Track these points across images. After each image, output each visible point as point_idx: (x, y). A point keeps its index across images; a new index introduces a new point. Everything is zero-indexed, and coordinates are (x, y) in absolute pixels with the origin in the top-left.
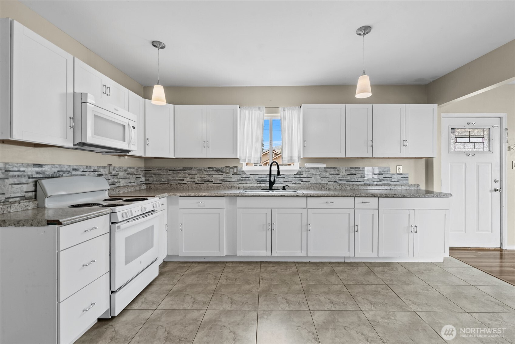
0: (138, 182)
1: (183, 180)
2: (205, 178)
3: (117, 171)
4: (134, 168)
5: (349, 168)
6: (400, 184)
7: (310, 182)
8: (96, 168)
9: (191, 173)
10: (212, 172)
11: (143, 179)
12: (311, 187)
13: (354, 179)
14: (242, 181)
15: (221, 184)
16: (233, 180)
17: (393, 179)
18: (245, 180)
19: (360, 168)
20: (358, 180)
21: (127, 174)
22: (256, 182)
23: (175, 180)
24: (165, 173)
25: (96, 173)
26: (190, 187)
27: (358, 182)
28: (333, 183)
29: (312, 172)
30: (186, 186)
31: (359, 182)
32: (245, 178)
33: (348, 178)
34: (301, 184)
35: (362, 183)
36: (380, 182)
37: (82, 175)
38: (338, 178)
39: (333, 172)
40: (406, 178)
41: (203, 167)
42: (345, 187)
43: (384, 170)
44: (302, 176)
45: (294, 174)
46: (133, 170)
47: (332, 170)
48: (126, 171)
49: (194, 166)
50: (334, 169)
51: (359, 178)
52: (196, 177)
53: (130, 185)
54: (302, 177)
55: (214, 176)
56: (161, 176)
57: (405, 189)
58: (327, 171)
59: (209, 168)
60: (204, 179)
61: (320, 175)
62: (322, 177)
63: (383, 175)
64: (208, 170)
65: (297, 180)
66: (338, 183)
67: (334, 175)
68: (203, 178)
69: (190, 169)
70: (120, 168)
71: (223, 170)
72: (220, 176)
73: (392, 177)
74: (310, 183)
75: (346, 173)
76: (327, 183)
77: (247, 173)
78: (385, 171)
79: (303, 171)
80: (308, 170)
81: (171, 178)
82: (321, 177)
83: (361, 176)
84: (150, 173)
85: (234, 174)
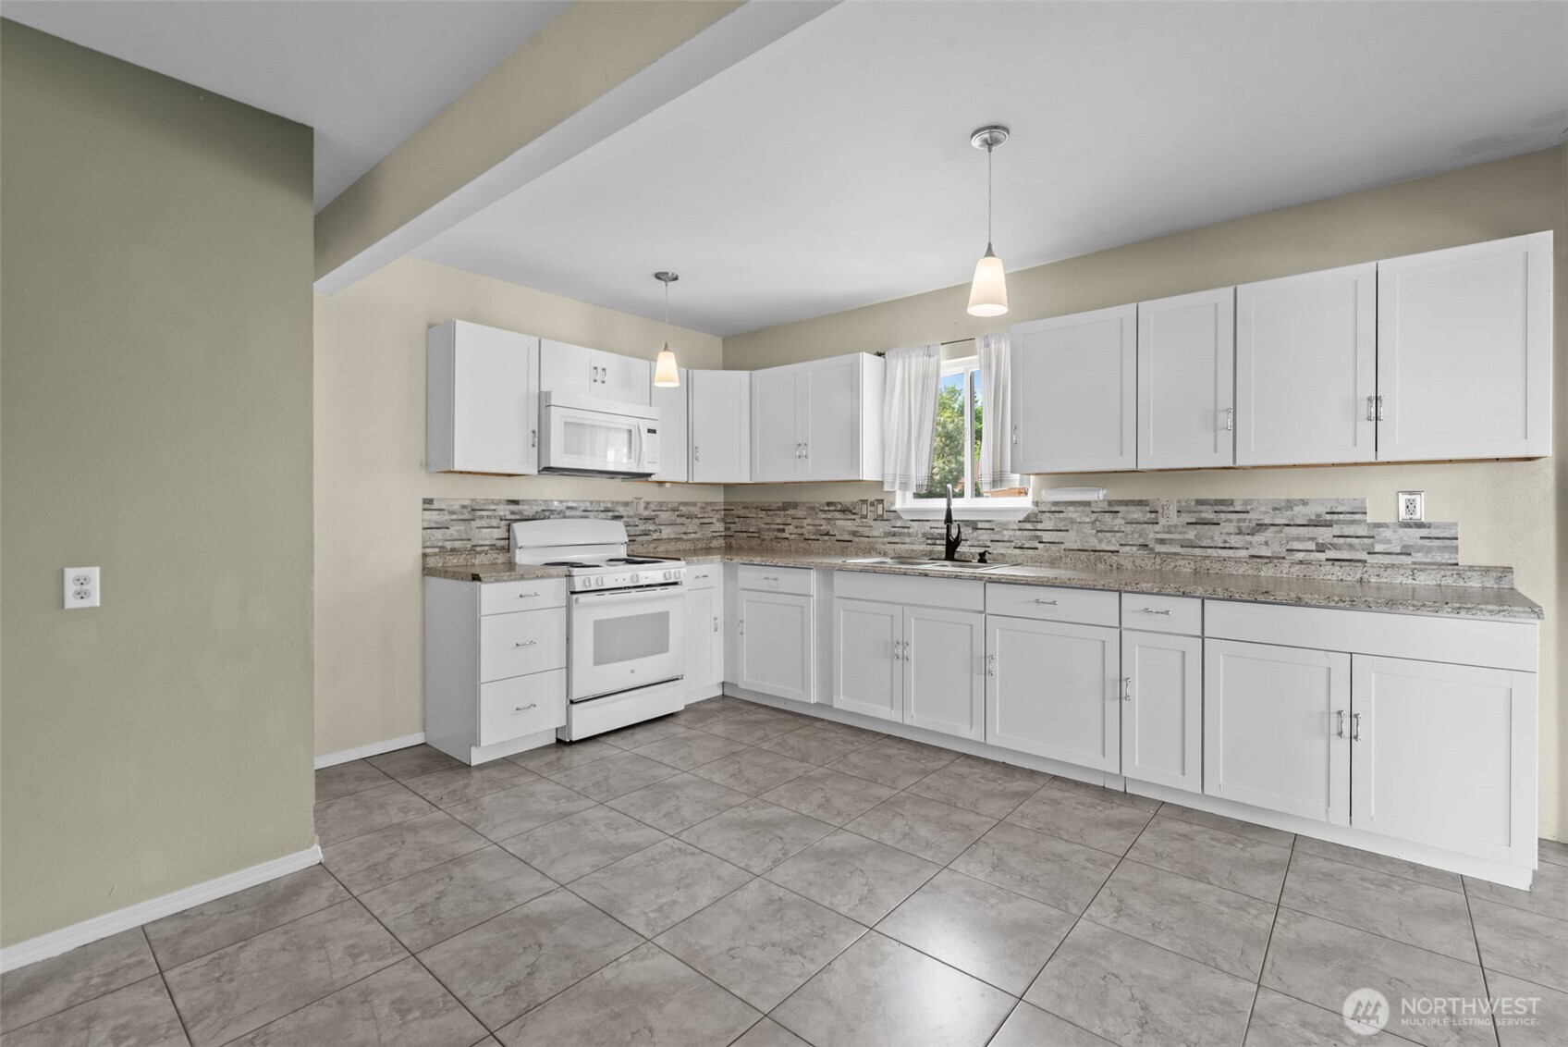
0: (708, 532)
1: (783, 531)
2: (822, 528)
3: (654, 511)
4: (695, 504)
5: (1193, 503)
6: (1414, 563)
7: (1063, 543)
8: (609, 505)
9: (797, 516)
10: (834, 513)
11: (720, 527)
12: (1064, 559)
13: (1212, 538)
14: (894, 536)
15: (851, 541)
16: (875, 533)
17: (1381, 542)
18: (901, 534)
19: (1235, 504)
20: (1225, 542)
21: (678, 516)
22: (924, 539)
23: (769, 530)
24: (754, 515)
25: (610, 514)
26: (793, 547)
27: (1225, 548)
28: (1135, 548)
29: (1070, 515)
30: (786, 543)
31: (1231, 548)
32: (900, 530)
33: (1187, 536)
34: (1037, 549)
35: (1244, 553)
36: (1318, 551)
37: (582, 517)
38: (1151, 534)
39: (1135, 516)
40: (1448, 542)
41: (818, 503)
42: (1173, 564)
43: (1336, 510)
44: (1039, 526)
45: (1020, 522)
46: (693, 509)
47: (1132, 508)
48: (674, 510)
49: (801, 500)
50: (1139, 505)
51: (1231, 536)
52: (805, 525)
53: (685, 537)
54: (1039, 528)
55: (838, 522)
56: (749, 521)
57: (1434, 583)
58: (1118, 512)
59: (829, 504)
60: (820, 530)
61: (1094, 522)
62: (1101, 531)
63: (1331, 526)
64: (826, 508)
65: (1026, 537)
66: (1152, 550)
67: (1139, 523)
68: (819, 527)
69: (795, 505)
70: (661, 504)
71: (854, 509)
72: (849, 523)
73: (1373, 537)
74: (1063, 547)
75: (1180, 519)
76: (1116, 549)
77: (905, 517)
78: (1341, 513)
79: (1044, 512)
80: (1057, 508)
81: (764, 526)
82: (1098, 531)
83: (1239, 528)
84: (732, 515)
85: (879, 518)
